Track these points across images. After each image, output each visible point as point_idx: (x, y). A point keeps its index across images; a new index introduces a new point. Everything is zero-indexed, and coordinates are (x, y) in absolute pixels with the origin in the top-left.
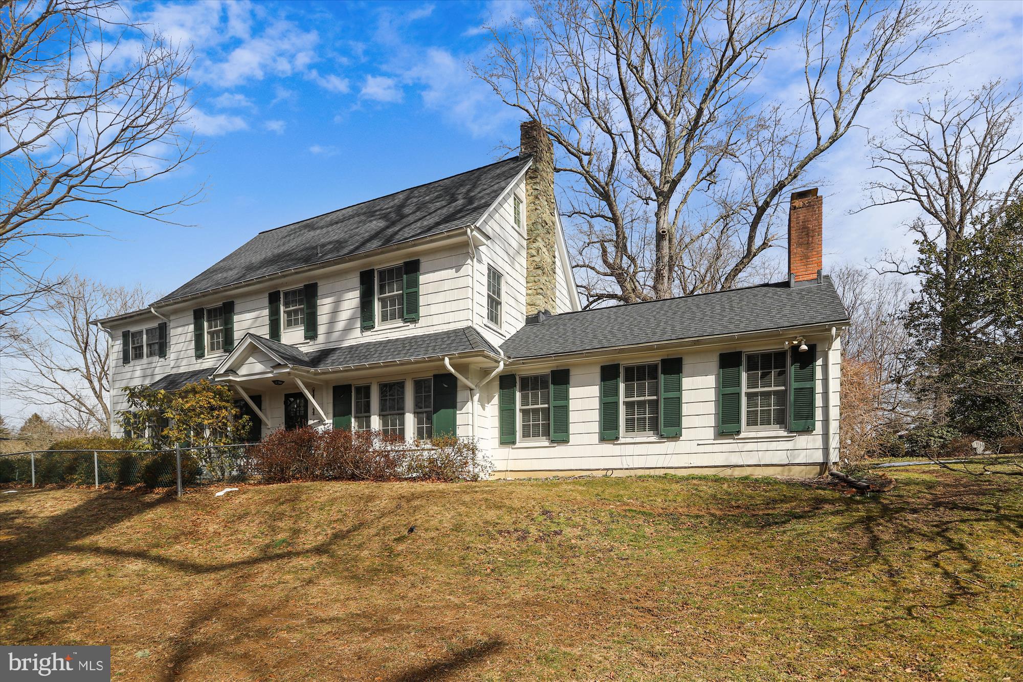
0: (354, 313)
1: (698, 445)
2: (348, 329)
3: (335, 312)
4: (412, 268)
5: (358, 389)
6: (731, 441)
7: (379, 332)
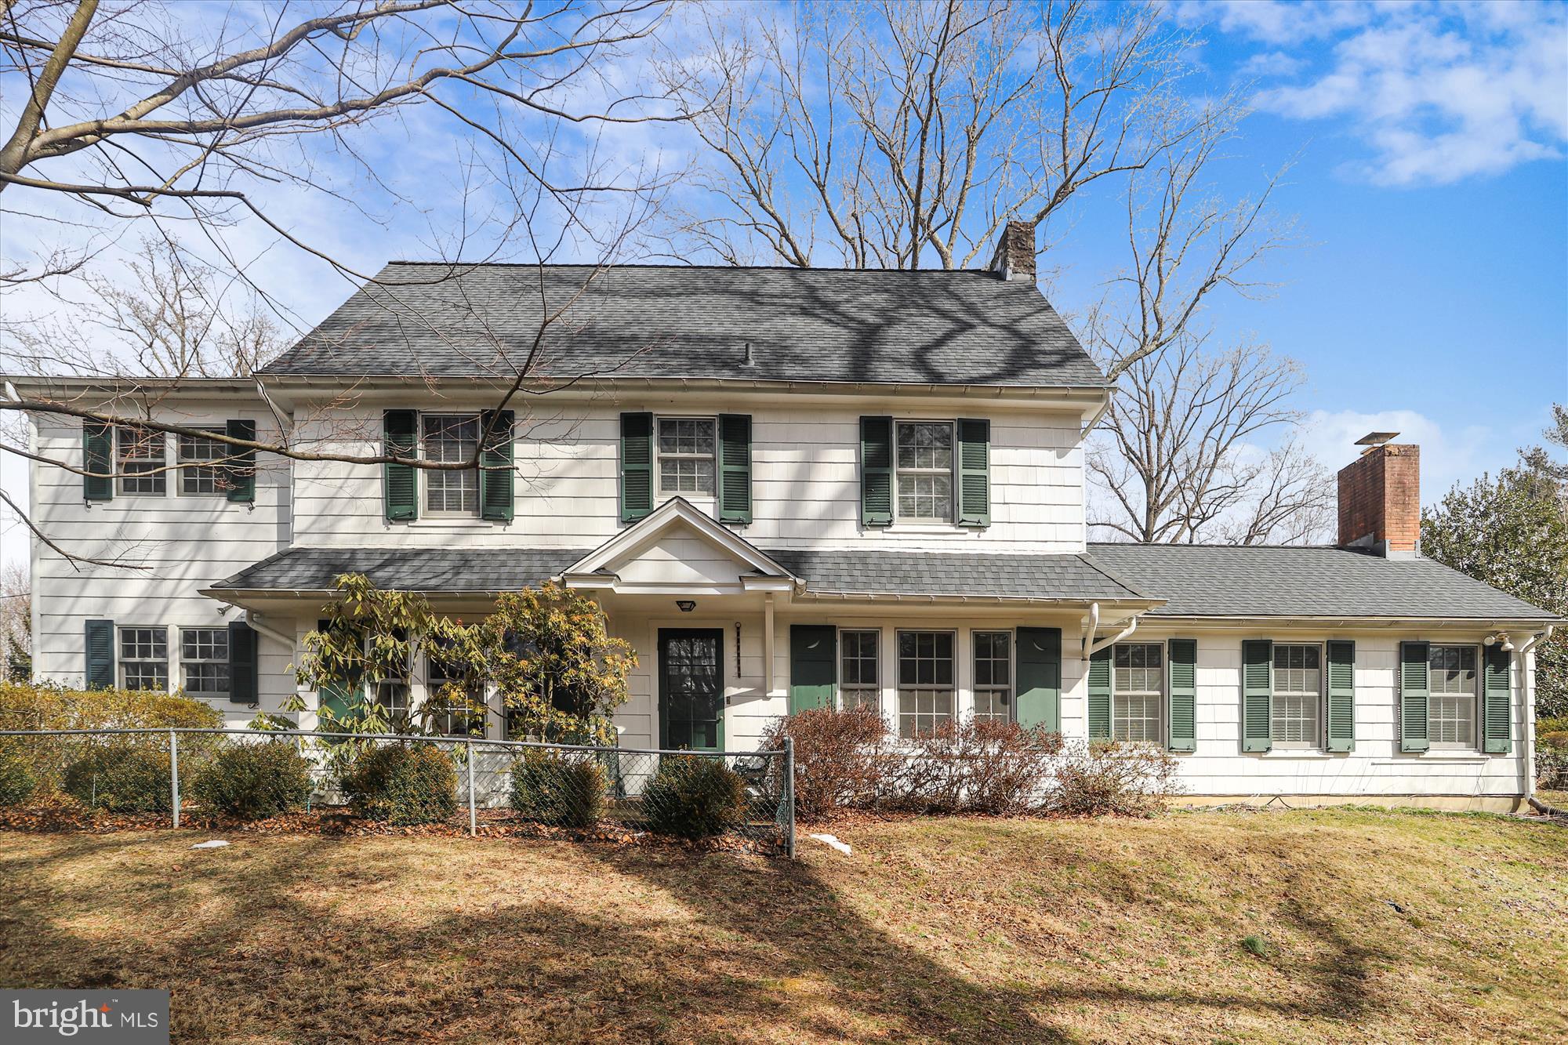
0: (844, 491)
1: (1373, 764)
2: (828, 520)
3: (801, 482)
4: (976, 431)
5: (849, 637)
6: (1413, 761)
7: (901, 536)
